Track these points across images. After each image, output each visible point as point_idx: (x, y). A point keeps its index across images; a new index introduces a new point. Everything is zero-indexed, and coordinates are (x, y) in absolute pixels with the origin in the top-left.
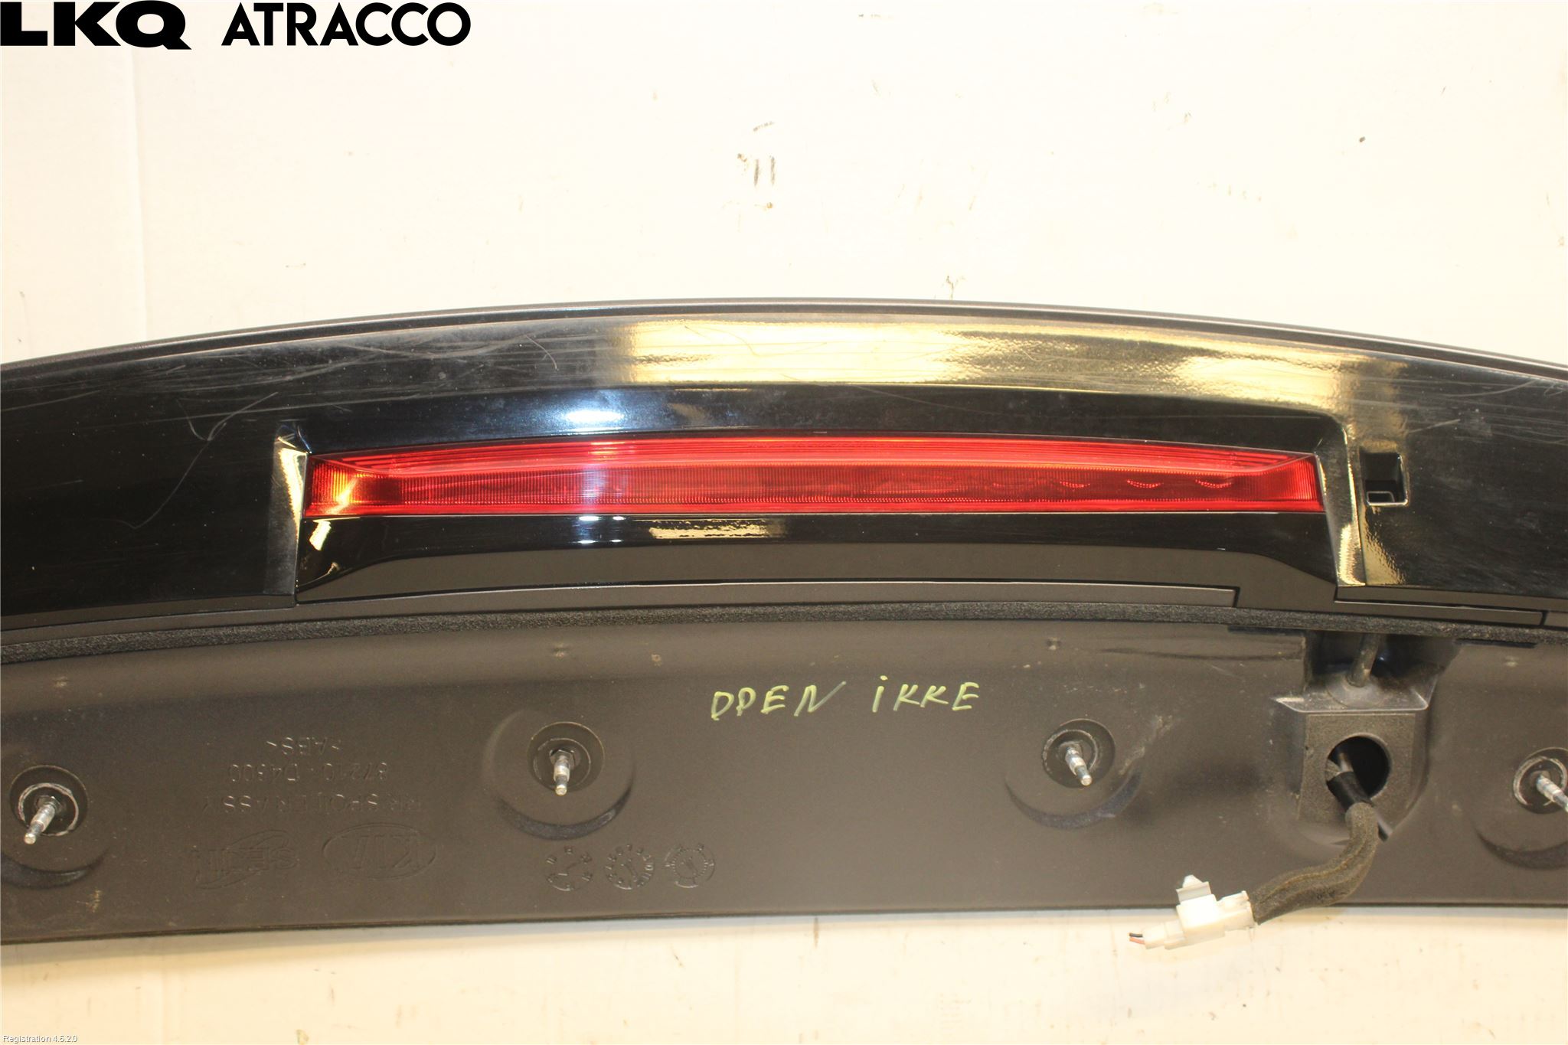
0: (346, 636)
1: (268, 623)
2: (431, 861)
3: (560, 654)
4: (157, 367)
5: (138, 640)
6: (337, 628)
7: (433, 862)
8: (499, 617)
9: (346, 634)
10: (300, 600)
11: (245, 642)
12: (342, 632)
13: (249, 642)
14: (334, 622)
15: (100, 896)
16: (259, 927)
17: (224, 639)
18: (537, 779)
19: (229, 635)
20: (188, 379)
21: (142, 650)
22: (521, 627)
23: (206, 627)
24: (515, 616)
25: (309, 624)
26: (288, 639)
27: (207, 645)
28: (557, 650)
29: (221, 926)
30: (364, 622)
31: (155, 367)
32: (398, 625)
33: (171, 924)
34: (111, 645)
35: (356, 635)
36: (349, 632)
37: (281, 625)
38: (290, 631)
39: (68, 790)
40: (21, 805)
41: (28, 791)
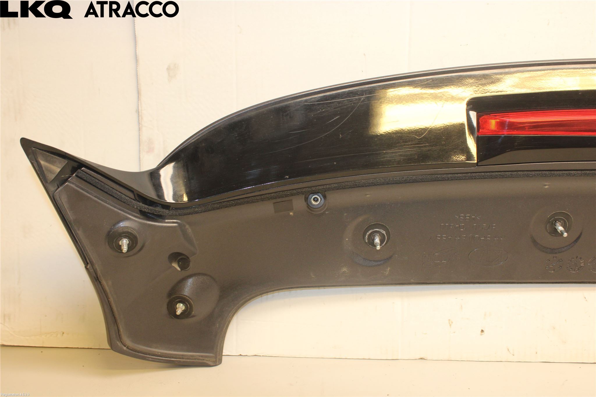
0: (493, 178)
1: (465, 173)
2: (506, 260)
3: (546, 187)
4: (422, 81)
5: (420, 178)
6: (490, 175)
7: (506, 261)
8: (547, 173)
9: (493, 177)
10: (479, 165)
11: (457, 179)
12: (491, 177)
13: (458, 180)
14: (488, 173)
15: (389, 270)
16: (442, 282)
17: (450, 178)
18: (547, 232)
19: (452, 177)
20: (433, 85)
21: (421, 182)
22: (555, 176)
23: (443, 174)
24: (552, 172)
25: (480, 174)
26: (472, 179)
27: (443, 180)
28: (546, 185)
29: (428, 282)
30: (499, 173)
31: (421, 81)
32: (511, 174)
33: (412, 280)
34: (410, 180)
35: (496, 178)
36: (494, 177)
37: (469, 174)
38: (473, 176)
39: (384, 232)
40: (367, 236)
41: (370, 232)
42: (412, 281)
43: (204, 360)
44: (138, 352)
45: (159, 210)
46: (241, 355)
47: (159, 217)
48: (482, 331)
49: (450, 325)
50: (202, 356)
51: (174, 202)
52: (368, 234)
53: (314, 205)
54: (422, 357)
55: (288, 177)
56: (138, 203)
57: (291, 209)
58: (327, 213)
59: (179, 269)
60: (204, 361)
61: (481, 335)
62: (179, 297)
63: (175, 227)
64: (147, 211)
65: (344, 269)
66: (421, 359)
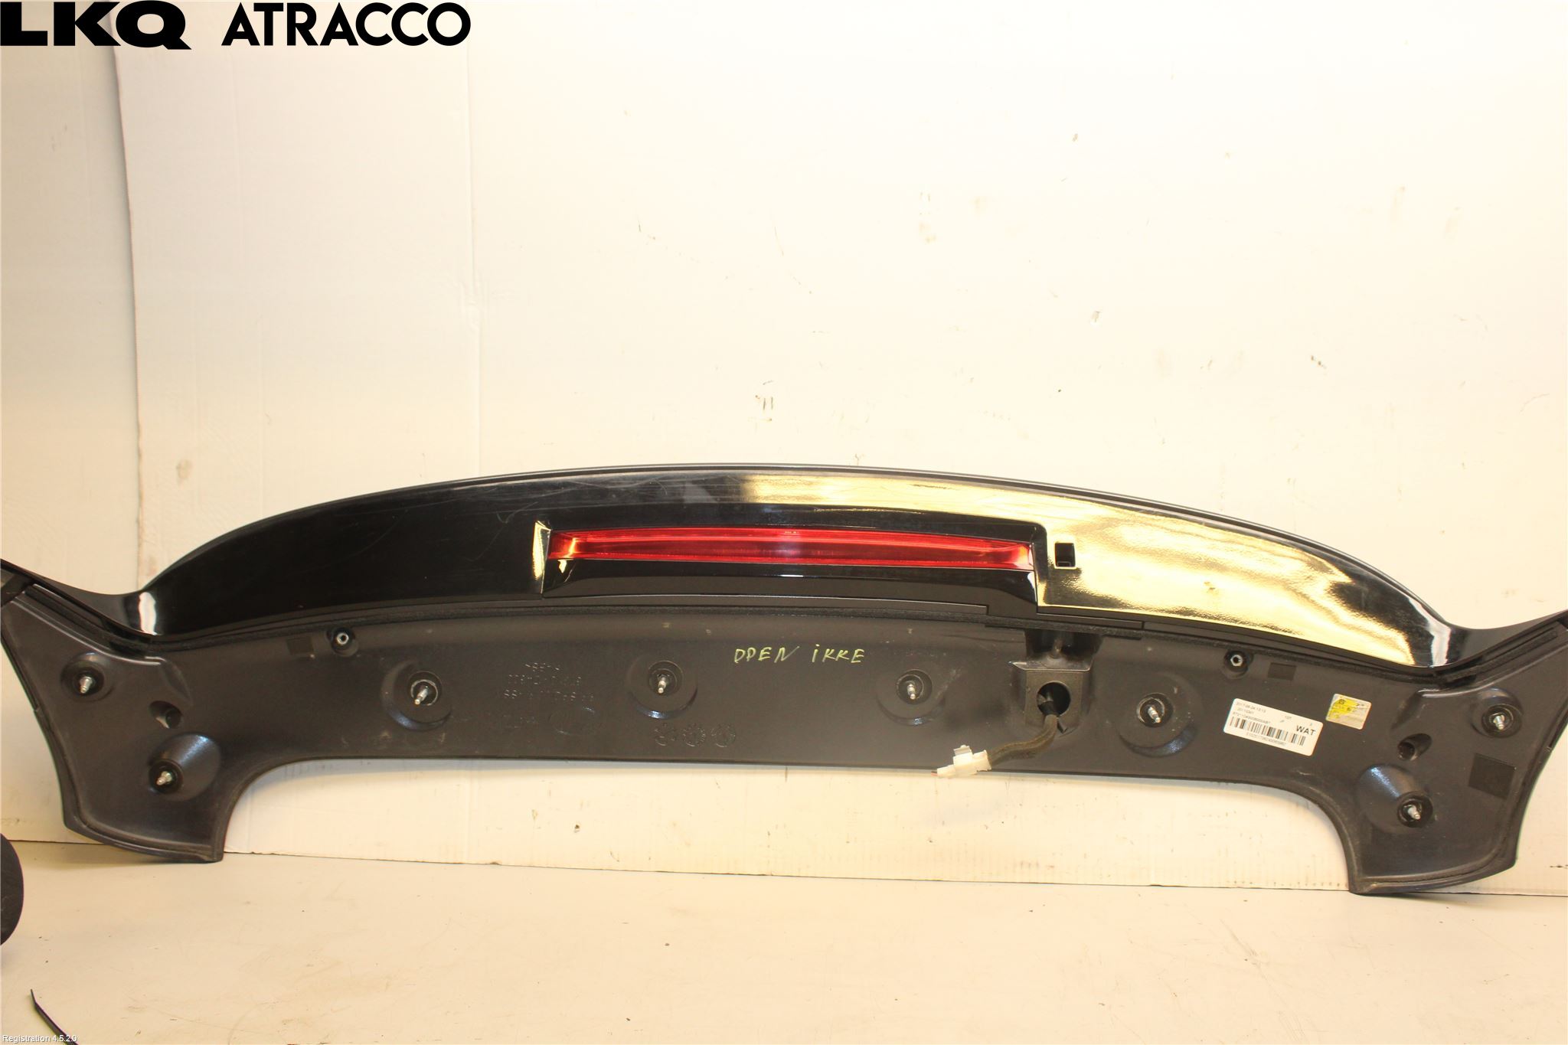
1: (529, 607)
3: (665, 627)
5: (470, 612)
6: (561, 611)
7: (600, 728)
8: (635, 608)
10: (545, 597)
12: (563, 613)
13: (520, 615)
14: (560, 608)
15: (444, 736)
17: (509, 613)
18: (649, 684)
19: (511, 612)
21: (472, 617)
22: (645, 613)
23: (501, 608)
24: (642, 608)
25: (548, 608)
26: (538, 615)
30: (573, 608)
31: (483, 489)
32: (588, 610)
35: (570, 614)
36: (566, 613)
37: (535, 608)
38: (539, 611)
39: (434, 684)
40: (412, 690)
41: (416, 683)
42: (477, 752)
43: (195, 852)
44: (104, 833)
45: (136, 644)
46: (253, 853)
47: (138, 654)
48: (577, 827)
49: (534, 818)
50: (194, 848)
51: (154, 634)
52: (413, 686)
53: (339, 645)
54: (494, 860)
55: (301, 607)
56: (108, 633)
57: (311, 650)
58: (358, 656)
59: (167, 726)
60: (196, 854)
61: (576, 832)
62: (165, 764)
63: (157, 666)
64: (118, 643)
65: (385, 734)
66: (494, 863)
